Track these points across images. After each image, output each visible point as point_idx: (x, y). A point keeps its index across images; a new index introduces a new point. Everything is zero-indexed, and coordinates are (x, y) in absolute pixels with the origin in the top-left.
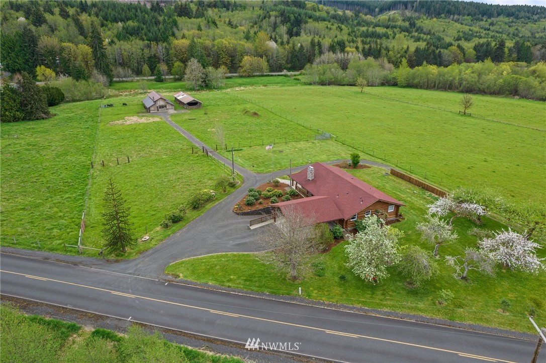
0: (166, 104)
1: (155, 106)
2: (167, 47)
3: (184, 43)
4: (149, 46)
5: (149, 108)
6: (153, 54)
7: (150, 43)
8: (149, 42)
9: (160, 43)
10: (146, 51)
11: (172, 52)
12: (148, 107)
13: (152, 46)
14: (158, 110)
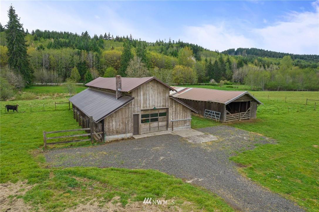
0: (168, 104)
1: (128, 114)
2: (98, 56)
3: (115, 53)
4: (79, 54)
5: (102, 121)
6: (83, 61)
7: (81, 52)
8: (80, 50)
9: (90, 52)
10: (76, 57)
11: (102, 60)
12: (96, 119)
13: (83, 53)
14: (136, 131)
